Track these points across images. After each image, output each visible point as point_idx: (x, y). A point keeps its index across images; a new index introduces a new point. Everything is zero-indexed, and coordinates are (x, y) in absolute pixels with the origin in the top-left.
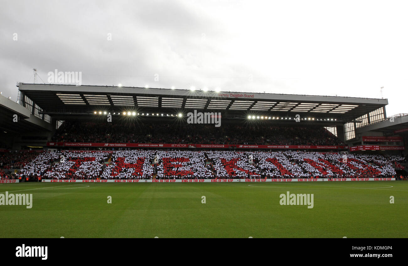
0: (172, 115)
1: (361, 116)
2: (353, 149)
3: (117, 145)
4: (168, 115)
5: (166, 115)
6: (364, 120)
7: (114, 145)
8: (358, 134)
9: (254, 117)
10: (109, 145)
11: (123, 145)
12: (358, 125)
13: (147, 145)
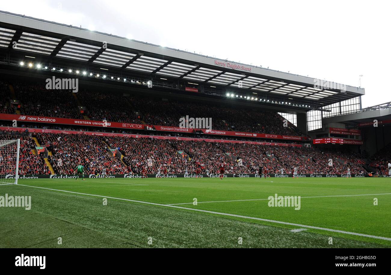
0: (138, 82)
1: (331, 104)
2: (317, 141)
3: (41, 120)
4: (132, 81)
5: (130, 81)
6: (334, 109)
7: (35, 119)
8: (325, 124)
9: (232, 95)
10: (26, 118)
11: (50, 120)
12: (326, 114)
13: (87, 123)
